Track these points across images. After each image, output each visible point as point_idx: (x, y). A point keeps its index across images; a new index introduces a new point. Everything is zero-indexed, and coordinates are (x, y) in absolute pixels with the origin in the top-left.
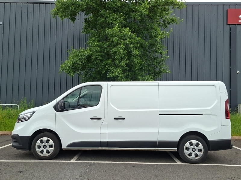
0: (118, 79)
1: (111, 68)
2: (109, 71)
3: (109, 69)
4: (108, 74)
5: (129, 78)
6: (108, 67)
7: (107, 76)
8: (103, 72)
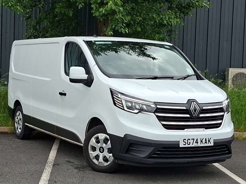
8: (80, 7)
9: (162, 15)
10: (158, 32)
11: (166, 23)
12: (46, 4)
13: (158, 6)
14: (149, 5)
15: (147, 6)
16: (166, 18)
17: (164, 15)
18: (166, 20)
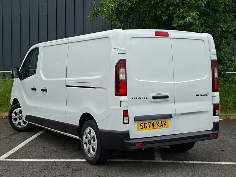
0: (192, 28)
1: (179, 10)
2: (175, 15)
3: (175, 13)
4: (174, 21)
5: (205, 25)
6: (174, 9)
7: (172, 24)
8: (164, 18)
9: (230, 24)
10: (225, 37)
11: (232, 30)
12: (135, 19)
13: (227, 17)
14: (219, 15)
15: (218, 17)
16: (233, 26)
17: (232, 24)
18: (233, 28)
